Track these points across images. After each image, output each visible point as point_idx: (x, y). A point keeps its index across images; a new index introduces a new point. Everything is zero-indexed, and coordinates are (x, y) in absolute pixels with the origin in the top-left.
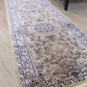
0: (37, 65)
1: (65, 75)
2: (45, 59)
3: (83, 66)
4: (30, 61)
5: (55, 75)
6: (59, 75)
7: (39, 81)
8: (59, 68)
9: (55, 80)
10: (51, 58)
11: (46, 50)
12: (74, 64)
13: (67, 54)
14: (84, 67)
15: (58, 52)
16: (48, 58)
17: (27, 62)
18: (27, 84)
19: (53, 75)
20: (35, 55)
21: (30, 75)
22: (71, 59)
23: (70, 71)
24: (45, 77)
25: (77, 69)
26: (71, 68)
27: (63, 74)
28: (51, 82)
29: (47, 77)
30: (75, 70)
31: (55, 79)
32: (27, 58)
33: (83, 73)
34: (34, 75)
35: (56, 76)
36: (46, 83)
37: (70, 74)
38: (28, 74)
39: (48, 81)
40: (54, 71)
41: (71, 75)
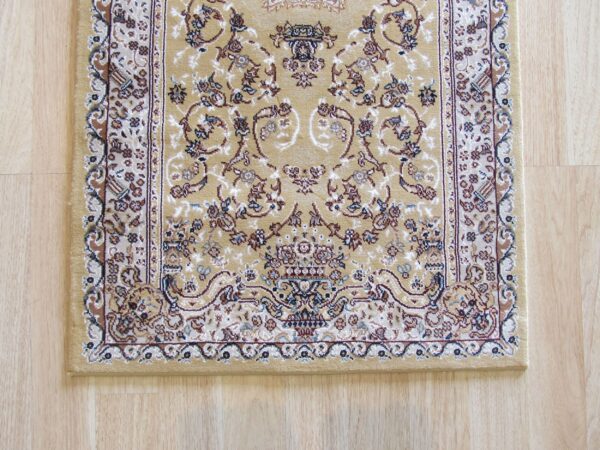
0: (171, 226)
1: (264, 314)
2: (215, 201)
3: (358, 295)
4: (144, 195)
5: (224, 300)
6: (240, 308)
7: (156, 311)
8: (256, 272)
9: (218, 326)
10: (244, 204)
11: (241, 143)
12: (328, 271)
13: (330, 204)
14: (360, 299)
15: (294, 173)
16: (231, 200)
17: (133, 199)
18: (107, 311)
19: (218, 301)
20: (177, 162)
21: (128, 271)
22: (330, 241)
23: (294, 302)
24: (184, 302)
25: (330, 299)
26: (305, 285)
27: (261, 307)
28: (200, 330)
29: (192, 304)
30: (316, 302)
31: (219, 318)
32: (137, 173)
33: (340, 325)
34: (143, 277)
35: (228, 311)
36: (181, 329)
37: (285, 316)
38: (122, 266)
39: (188, 319)
40: (230, 280)
41: (289, 323)
